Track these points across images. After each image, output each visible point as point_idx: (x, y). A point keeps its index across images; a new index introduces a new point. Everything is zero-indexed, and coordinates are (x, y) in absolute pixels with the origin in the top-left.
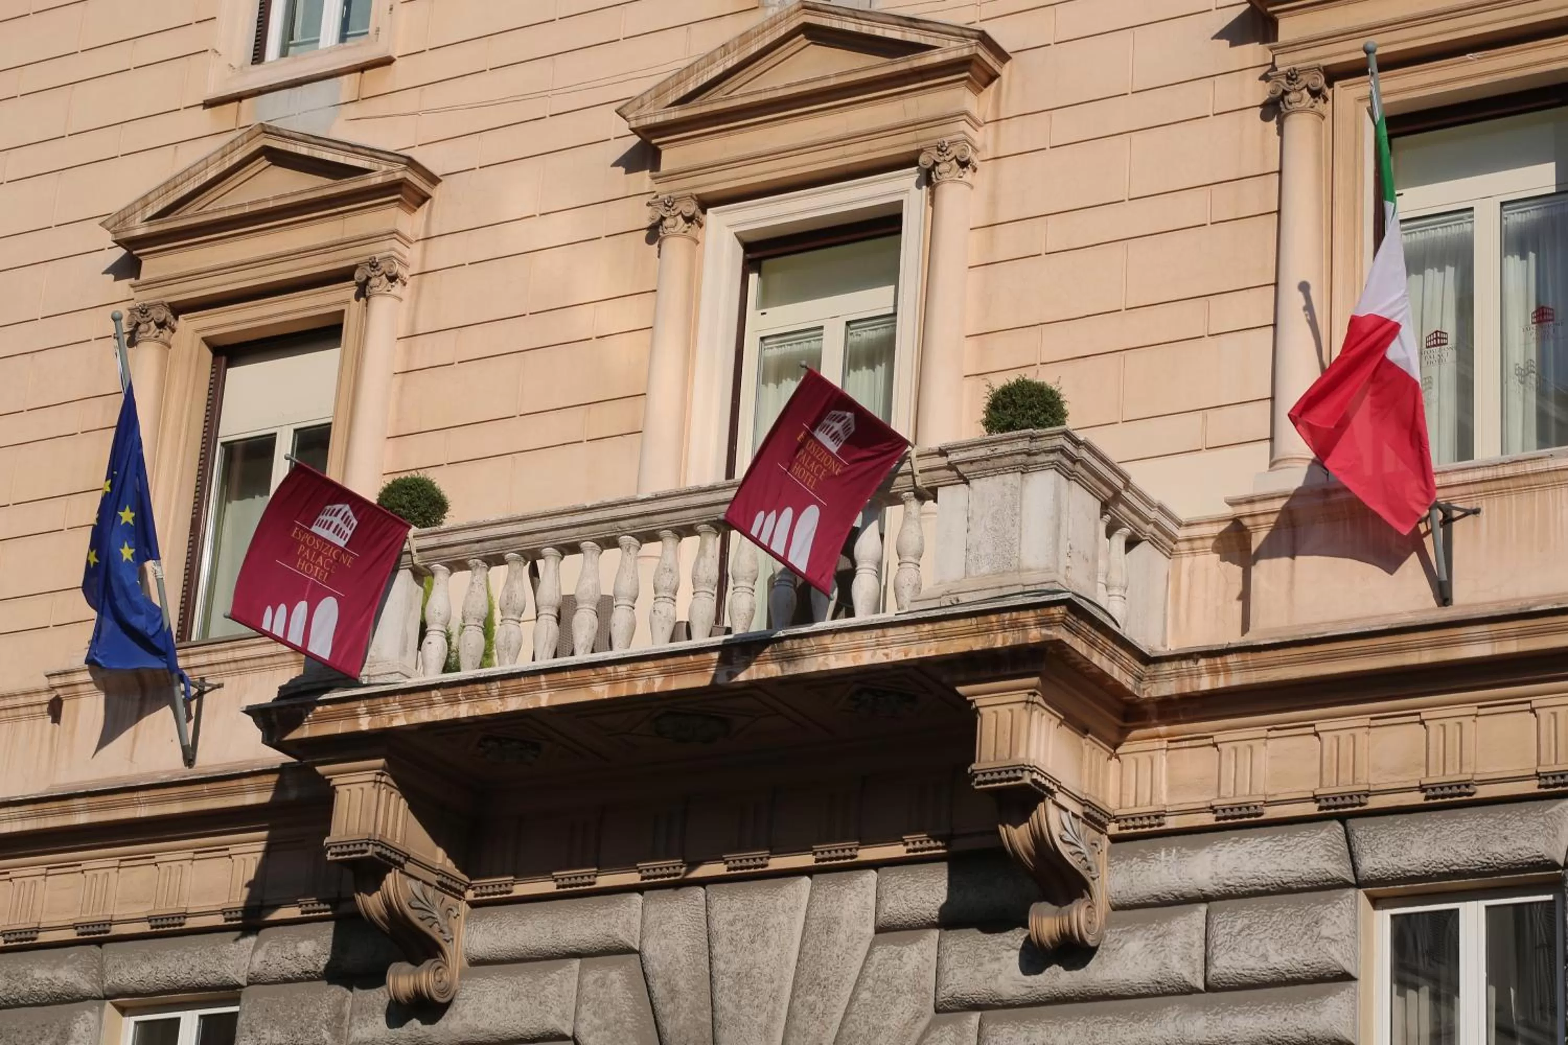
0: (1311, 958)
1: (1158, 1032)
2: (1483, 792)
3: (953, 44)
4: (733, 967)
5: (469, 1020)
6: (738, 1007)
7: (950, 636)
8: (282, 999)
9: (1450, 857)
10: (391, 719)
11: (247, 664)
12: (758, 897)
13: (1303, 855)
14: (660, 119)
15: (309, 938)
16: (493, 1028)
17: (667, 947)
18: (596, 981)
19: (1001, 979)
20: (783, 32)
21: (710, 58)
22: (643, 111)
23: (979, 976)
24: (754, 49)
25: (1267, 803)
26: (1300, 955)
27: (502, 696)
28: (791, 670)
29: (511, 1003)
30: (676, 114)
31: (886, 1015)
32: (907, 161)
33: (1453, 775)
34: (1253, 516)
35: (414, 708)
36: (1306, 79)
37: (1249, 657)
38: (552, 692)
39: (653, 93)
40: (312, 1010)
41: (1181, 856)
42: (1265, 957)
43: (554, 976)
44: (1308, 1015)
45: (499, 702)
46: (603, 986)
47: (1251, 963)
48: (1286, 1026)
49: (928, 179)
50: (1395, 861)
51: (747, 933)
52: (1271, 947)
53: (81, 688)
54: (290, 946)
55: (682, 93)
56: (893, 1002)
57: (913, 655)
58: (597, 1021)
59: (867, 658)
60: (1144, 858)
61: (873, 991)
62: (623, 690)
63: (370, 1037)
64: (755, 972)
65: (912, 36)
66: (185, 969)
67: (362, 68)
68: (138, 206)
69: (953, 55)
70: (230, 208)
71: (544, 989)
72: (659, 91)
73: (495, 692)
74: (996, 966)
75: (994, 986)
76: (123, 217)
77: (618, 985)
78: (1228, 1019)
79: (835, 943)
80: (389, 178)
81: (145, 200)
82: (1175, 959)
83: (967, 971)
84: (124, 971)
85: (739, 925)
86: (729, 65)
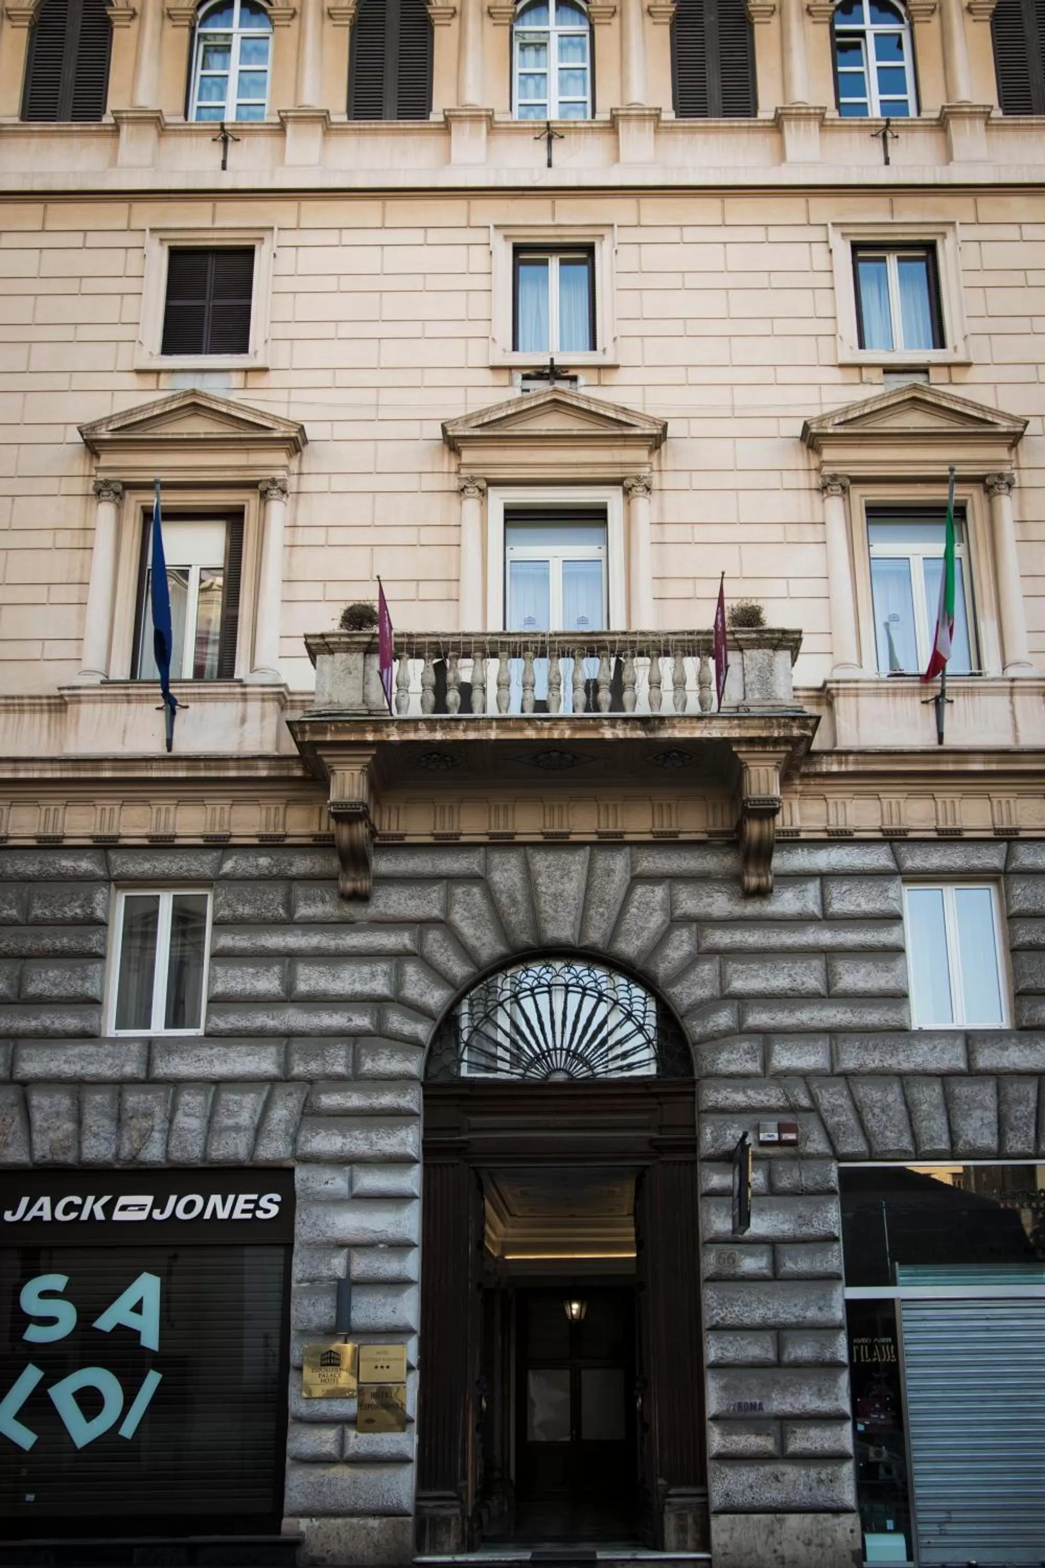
0: (884, 907)
1: (805, 938)
2: (967, 835)
3: (647, 426)
4: (552, 890)
5: (381, 908)
6: (556, 911)
7: (748, 728)
8: (249, 889)
9: (951, 864)
10: (388, 736)
11: (207, 696)
12: (564, 855)
13: (876, 857)
14: (467, 433)
15: (265, 856)
16: (396, 914)
17: (509, 878)
18: (463, 893)
19: (713, 907)
20: (542, 401)
21: (499, 407)
22: (456, 427)
23: (701, 904)
24: (525, 407)
25: (856, 831)
26: (878, 906)
27: (465, 731)
28: (651, 736)
29: (409, 902)
30: (478, 432)
31: (648, 921)
32: (617, 482)
33: (950, 825)
34: (838, 689)
35: (405, 731)
36: (840, 480)
37: (860, 758)
38: (498, 731)
39: (464, 419)
40: (271, 897)
41: (810, 853)
42: (859, 905)
43: (435, 888)
44: (885, 934)
45: (462, 734)
46: (468, 895)
47: (852, 908)
48: (873, 939)
49: (627, 492)
50: (924, 864)
51: (558, 873)
52: (862, 901)
53: (82, 698)
54: (251, 859)
55: (480, 422)
56: (651, 914)
57: (725, 735)
58: (466, 914)
59: (697, 734)
60: (789, 852)
61: (638, 908)
62: (545, 735)
63: (312, 914)
64: (565, 894)
65: (623, 418)
66: (175, 868)
67: (246, 371)
68: (104, 421)
69: (647, 432)
70: (173, 434)
71: (429, 894)
72: (467, 419)
73: (461, 727)
74: (711, 900)
75: (709, 910)
76: (93, 427)
77: (478, 896)
78: (843, 934)
79: (613, 882)
80: (286, 435)
81: (110, 420)
82: (811, 903)
83: (694, 902)
84: (130, 866)
85: (553, 869)
86: (510, 412)
